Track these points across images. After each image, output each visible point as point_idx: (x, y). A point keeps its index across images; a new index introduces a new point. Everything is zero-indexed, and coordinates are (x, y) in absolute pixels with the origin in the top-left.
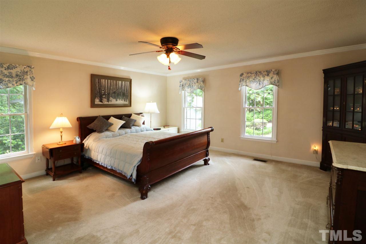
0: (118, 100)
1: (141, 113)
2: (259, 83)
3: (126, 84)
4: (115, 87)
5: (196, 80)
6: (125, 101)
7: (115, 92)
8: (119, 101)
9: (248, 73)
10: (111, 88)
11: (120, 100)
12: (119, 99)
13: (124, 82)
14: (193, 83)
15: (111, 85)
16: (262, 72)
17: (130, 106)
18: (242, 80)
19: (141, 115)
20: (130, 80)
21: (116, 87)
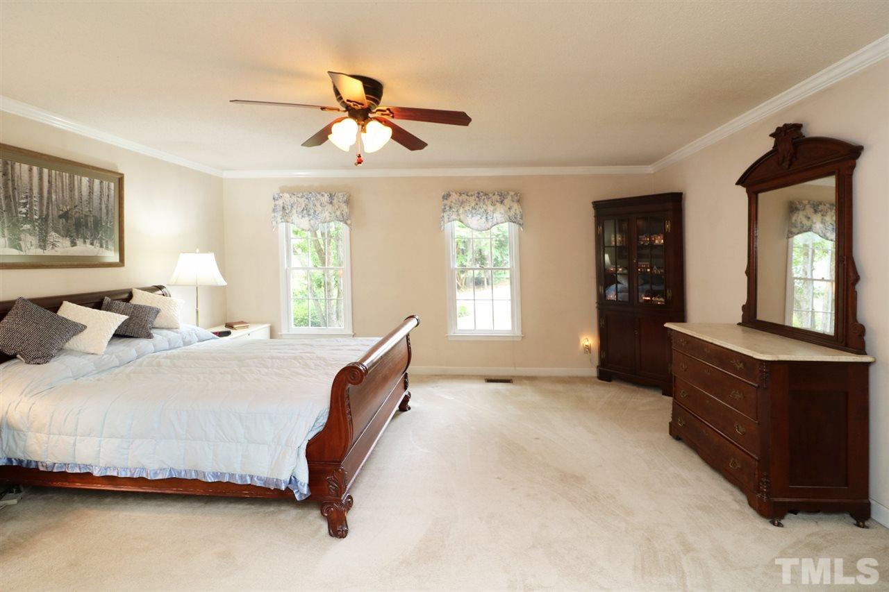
0: (79, 242)
1: (160, 288)
2: (484, 217)
3: (105, 190)
4: (67, 194)
5: (326, 198)
6: (101, 246)
7: (67, 212)
8: (82, 245)
9: (460, 194)
10: (54, 197)
11: (85, 242)
12: (82, 240)
13: (97, 182)
14: (318, 205)
15: (54, 188)
16: (491, 195)
17: (122, 262)
18: (448, 208)
19: (160, 292)
20: (119, 176)
21: (71, 197)
